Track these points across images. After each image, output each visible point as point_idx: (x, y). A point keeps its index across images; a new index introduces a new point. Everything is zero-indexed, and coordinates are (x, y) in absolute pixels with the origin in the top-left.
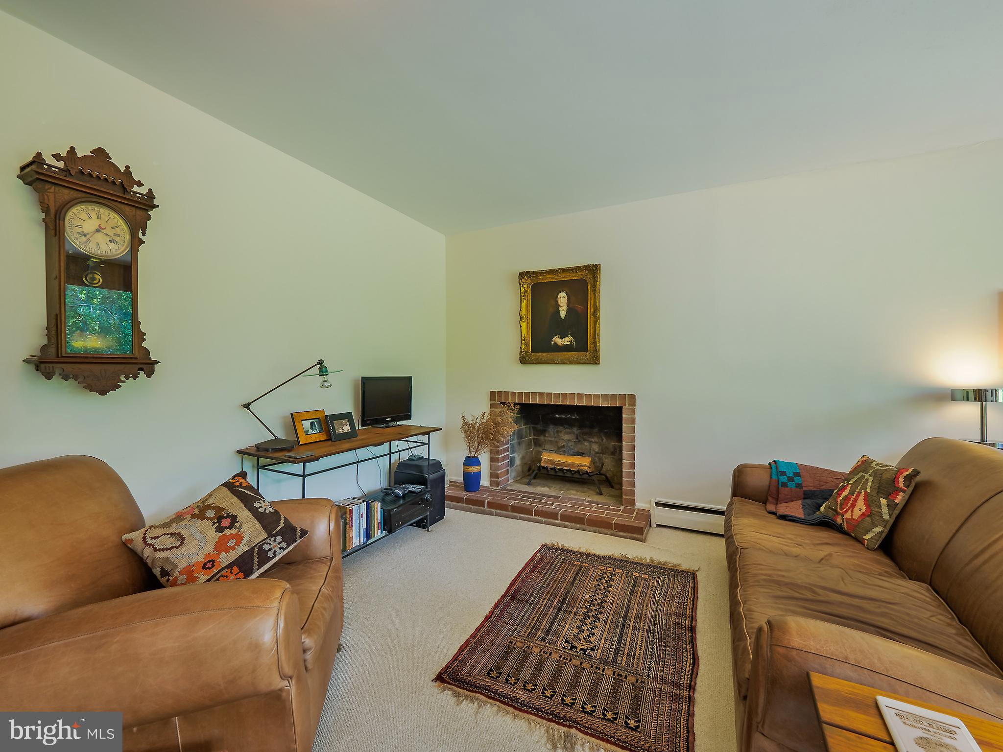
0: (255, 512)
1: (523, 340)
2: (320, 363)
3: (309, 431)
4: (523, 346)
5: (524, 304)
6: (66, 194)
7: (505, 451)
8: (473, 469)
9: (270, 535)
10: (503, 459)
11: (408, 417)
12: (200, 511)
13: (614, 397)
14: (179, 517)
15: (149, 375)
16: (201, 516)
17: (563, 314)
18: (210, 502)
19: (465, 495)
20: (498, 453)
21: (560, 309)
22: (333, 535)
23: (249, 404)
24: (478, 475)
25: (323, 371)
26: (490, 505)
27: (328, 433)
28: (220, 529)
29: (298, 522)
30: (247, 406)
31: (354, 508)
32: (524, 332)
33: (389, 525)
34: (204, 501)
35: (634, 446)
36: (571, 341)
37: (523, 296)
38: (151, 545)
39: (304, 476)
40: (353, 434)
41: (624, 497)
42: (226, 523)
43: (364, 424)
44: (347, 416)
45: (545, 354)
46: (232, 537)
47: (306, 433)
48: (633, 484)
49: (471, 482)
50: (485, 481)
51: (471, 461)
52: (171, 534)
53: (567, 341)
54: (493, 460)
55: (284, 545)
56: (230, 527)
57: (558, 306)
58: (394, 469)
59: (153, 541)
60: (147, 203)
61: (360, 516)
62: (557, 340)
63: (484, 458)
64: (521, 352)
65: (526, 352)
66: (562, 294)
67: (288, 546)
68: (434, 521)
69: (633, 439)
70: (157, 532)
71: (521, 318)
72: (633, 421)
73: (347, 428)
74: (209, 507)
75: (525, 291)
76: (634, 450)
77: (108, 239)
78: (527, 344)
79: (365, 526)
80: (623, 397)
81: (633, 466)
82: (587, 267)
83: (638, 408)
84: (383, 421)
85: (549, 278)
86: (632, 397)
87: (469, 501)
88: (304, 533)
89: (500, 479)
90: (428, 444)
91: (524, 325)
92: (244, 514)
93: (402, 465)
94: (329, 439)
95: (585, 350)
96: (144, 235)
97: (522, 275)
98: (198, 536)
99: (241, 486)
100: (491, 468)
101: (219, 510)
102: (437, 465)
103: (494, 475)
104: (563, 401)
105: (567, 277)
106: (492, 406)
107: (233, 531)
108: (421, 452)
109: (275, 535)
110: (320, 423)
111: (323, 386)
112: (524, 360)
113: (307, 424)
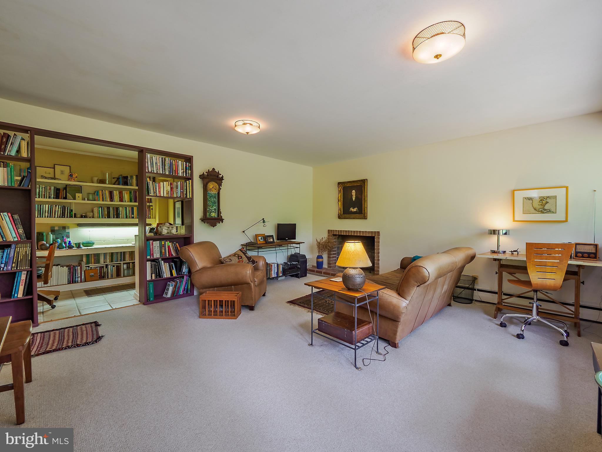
0: (246, 256)
1: (340, 209)
2: (263, 219)
3: (260, 240)
4: (340, 212)
5: (340, 195)
6: (207, 180)
7: (334, 254)
8: (320, 260)
9: (249, 262)
10: (333, 257)
11: (295, 239)
12: (235, 255)
13: (372, 232)
14: (230, 256)
15: (222, 222)
16: (235, 256)
17: (354, 199)
18: (236, 253)
19: (316, 269)
20: (331, 254)
21: (353, 197)
22: (264, 265)
23: (244, 231)
24: (322, 262)
25: (264, 222)
26: (324, 273)
27: (266, 241)
28: (239, 259)
29: (255, 260)
30: (244, 232)
31: (273, 264)
32: (340, 206)
33: (285, 273)
34: (235, 253)
35: (379, 252)
36: (357, 210)
37: (340, 191)
38: (225, 261)
39: (258, 252)
40: (273, 242)
41: (375, 272)
42: (240, 258)
43: (278, 239)
44: (272, 236)
45: (347, 215)
46: (241, 261)
47: (260, 241)
48: (378, 267)
49: (319, 265)
50: (325, 266)
51: (320, 257)
52: (229, 259)
53: (355, 210)
54: (329, 257)
55: (252, 264)
56: (241, 259)
57: (352, 196)
58: (289, 257)
59: (226, 260)
60: (222, 179)
61: (275, 268)
62: (352, 209)
63: (325, 256)
64: (338, 214)
65: (341, 214)
66: (354, 191)
67: (253, 265)
68: (302, 276)
69: (379, 249)
70: (226, 258)
71: (339, 201)
72: (379, 242)
73: (272, 240)
74: (236, 254)
75: (340, 190)
76: (379, 254)
77: (214, 189)
78: (341, 211)
79: (276, 271)
80: (375, 232)
81: (379, 260)
82: (362, 180)
83: (381, 237)
84: (285, 239)
85: (349, 185)
86: (379, 232)
87: (317, 272)
88: (257, 262)
89: (331, 265)
90: (300, 248)
91: (340, 203)
92: (244, 256)
93: (292, 256)
94: (266, 243)
95: (362, 214)
96: (221, 187)
97: (339, 183)
98: (234, 260)
99: (243, 250)
100: (328, 261)
101: (238, 255)
102: (304, 256)
103: (329, 264)
104: (353, 234)
105: (355, 184)
106: (328, 236)
107: (241, 260)
108: (297, 251)
109: (250, 262)
110: (263, 238)
111: (264, 226)
112: (340, 217)
113: (260, 238)
